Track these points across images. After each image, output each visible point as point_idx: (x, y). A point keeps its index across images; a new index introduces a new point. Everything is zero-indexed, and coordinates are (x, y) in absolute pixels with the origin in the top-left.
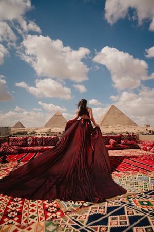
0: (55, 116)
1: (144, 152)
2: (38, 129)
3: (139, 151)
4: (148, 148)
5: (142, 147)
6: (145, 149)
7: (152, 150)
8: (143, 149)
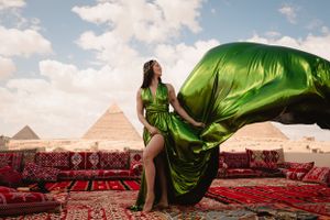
0: (108, 113)
1: (292, 182)
2: (68, 142)
3: (282, 180)
4: (299, 174)
5: (289, 173)
6: (293, 177)
7: (305, 179)
8: (291, 178)
